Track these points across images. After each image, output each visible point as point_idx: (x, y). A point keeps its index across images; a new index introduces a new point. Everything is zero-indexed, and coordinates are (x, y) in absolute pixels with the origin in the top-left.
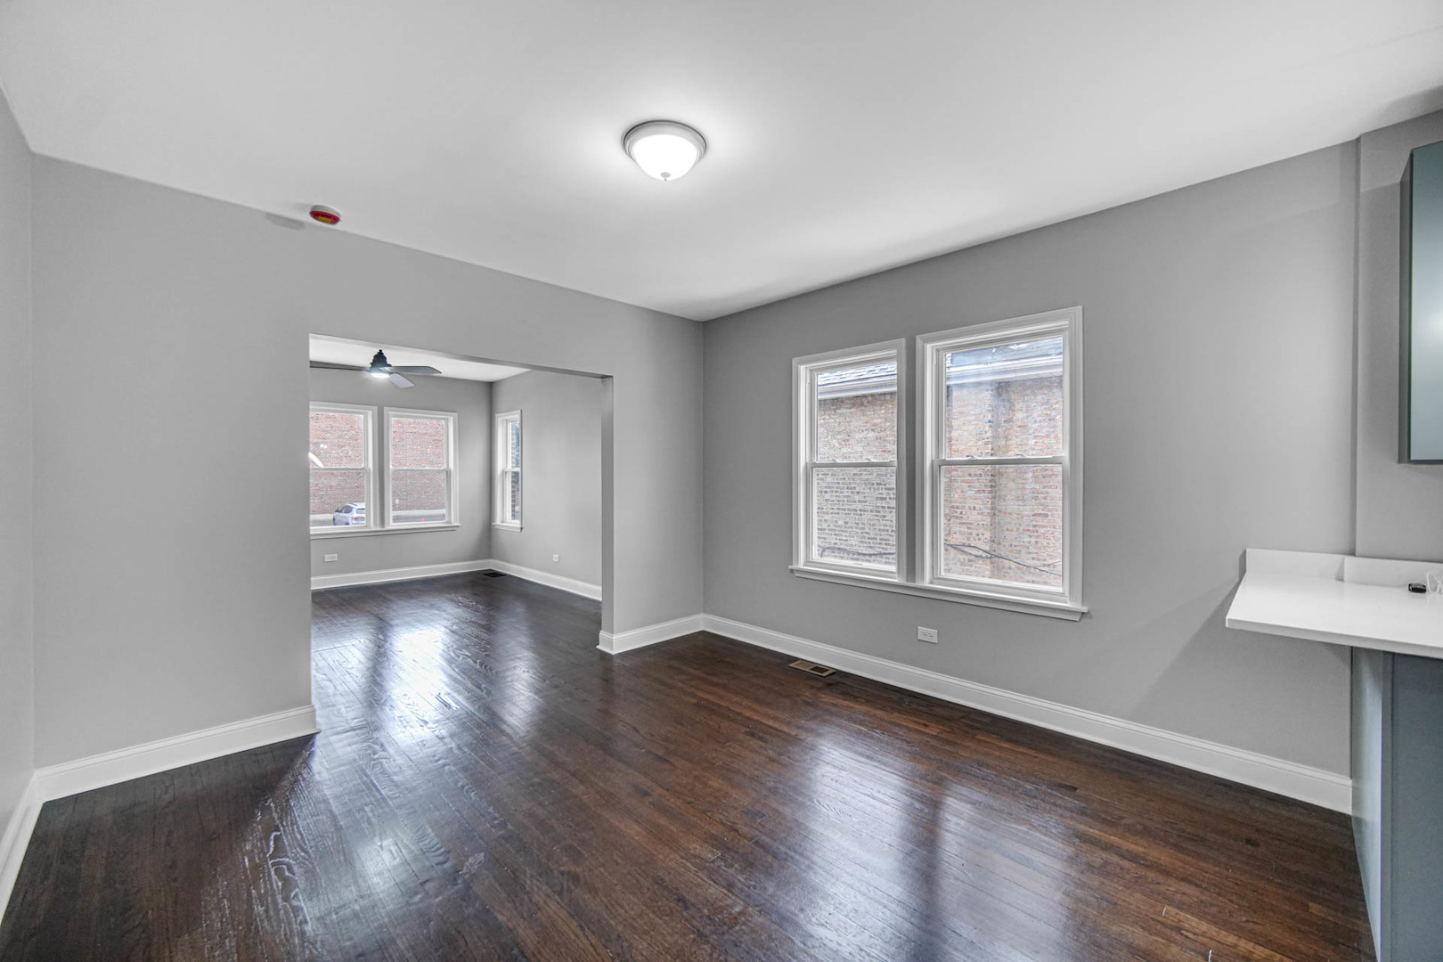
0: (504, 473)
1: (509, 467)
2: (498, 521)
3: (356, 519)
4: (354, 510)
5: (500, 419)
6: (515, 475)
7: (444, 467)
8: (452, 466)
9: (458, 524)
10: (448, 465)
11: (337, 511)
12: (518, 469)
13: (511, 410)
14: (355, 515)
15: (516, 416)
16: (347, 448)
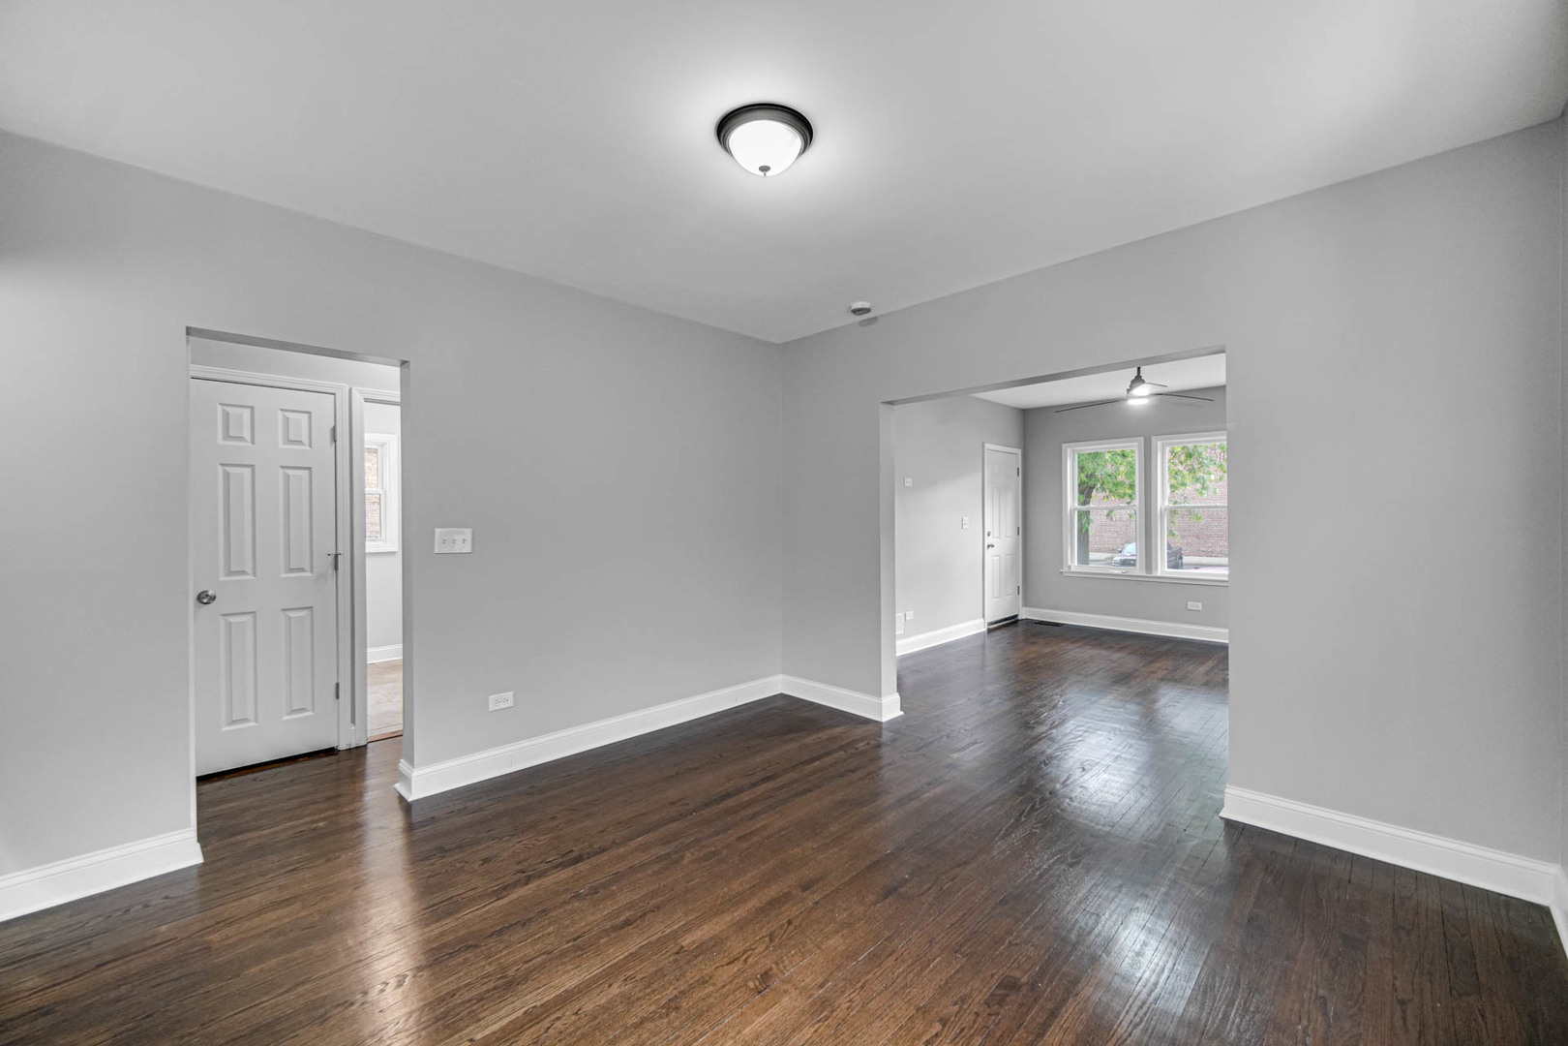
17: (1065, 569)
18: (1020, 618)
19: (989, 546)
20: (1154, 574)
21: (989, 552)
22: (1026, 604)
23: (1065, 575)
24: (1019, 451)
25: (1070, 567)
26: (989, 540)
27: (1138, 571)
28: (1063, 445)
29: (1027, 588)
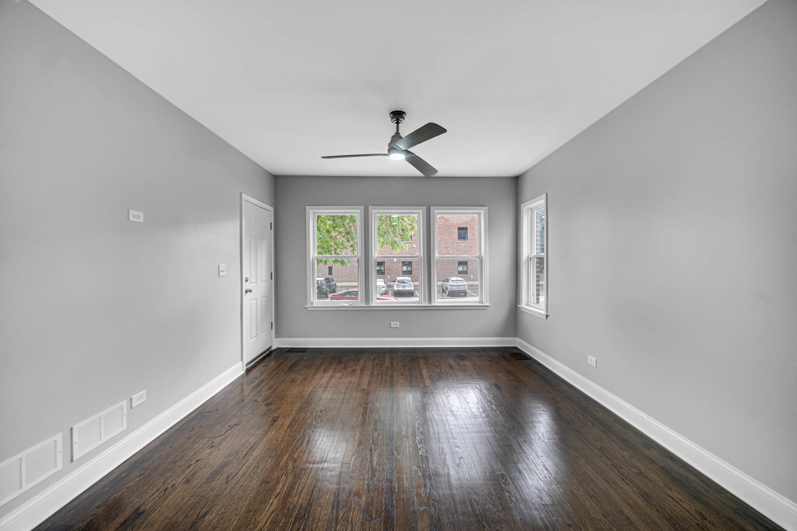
0: (529, 259)
1: (535, 253)
2: (523, 305)
3: (451, 285)
4: (450, 281)
5: (525, 209)
6: (540, 260)
7: (478, 254)
8: (483, 254)
9: (488, 304)
10: (480, 253)
11: (443, 281)
12: (543, 255)
13: (535, 196)
14: (451, 284)
15: (541, 202)
16: (449, 249)
17: (309, 305)
18: (273, 348)
19: (246, 291)
20: (370, 305)
21: (247, 297)
22: (278, 335)
23: (309, 309)
24: (271, 209)
25: (312, 303)
26: (246, 286)
27: (359, 302)
28: (307, 207)
29: (278, 324)
